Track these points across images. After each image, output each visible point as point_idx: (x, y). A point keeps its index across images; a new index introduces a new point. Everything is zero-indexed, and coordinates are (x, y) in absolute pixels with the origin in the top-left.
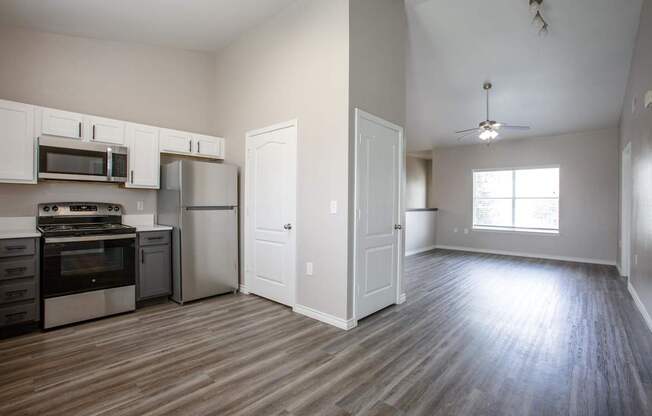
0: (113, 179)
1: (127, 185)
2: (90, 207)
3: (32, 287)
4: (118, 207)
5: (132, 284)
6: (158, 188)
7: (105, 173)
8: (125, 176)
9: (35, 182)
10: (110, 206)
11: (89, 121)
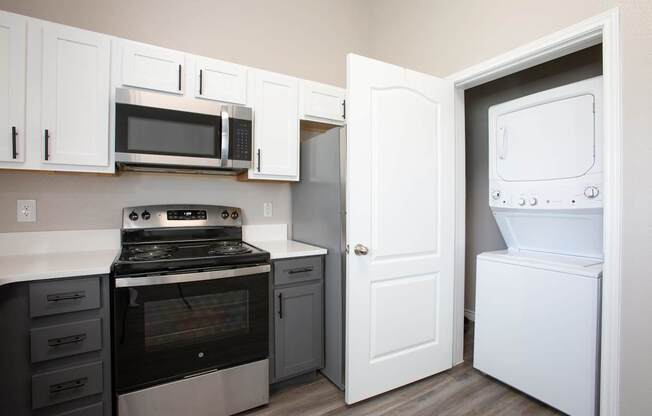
0: (230, 164)
1: (252, 175)
2: (197, 212)
3: (96, 371)
4: (236, 213)
5: (264, 358)
6: (298, 179)
7: (217, 154)
8: (249, 158)
9: (112, 170)
10: (225, 212)
11: (193, 63)
